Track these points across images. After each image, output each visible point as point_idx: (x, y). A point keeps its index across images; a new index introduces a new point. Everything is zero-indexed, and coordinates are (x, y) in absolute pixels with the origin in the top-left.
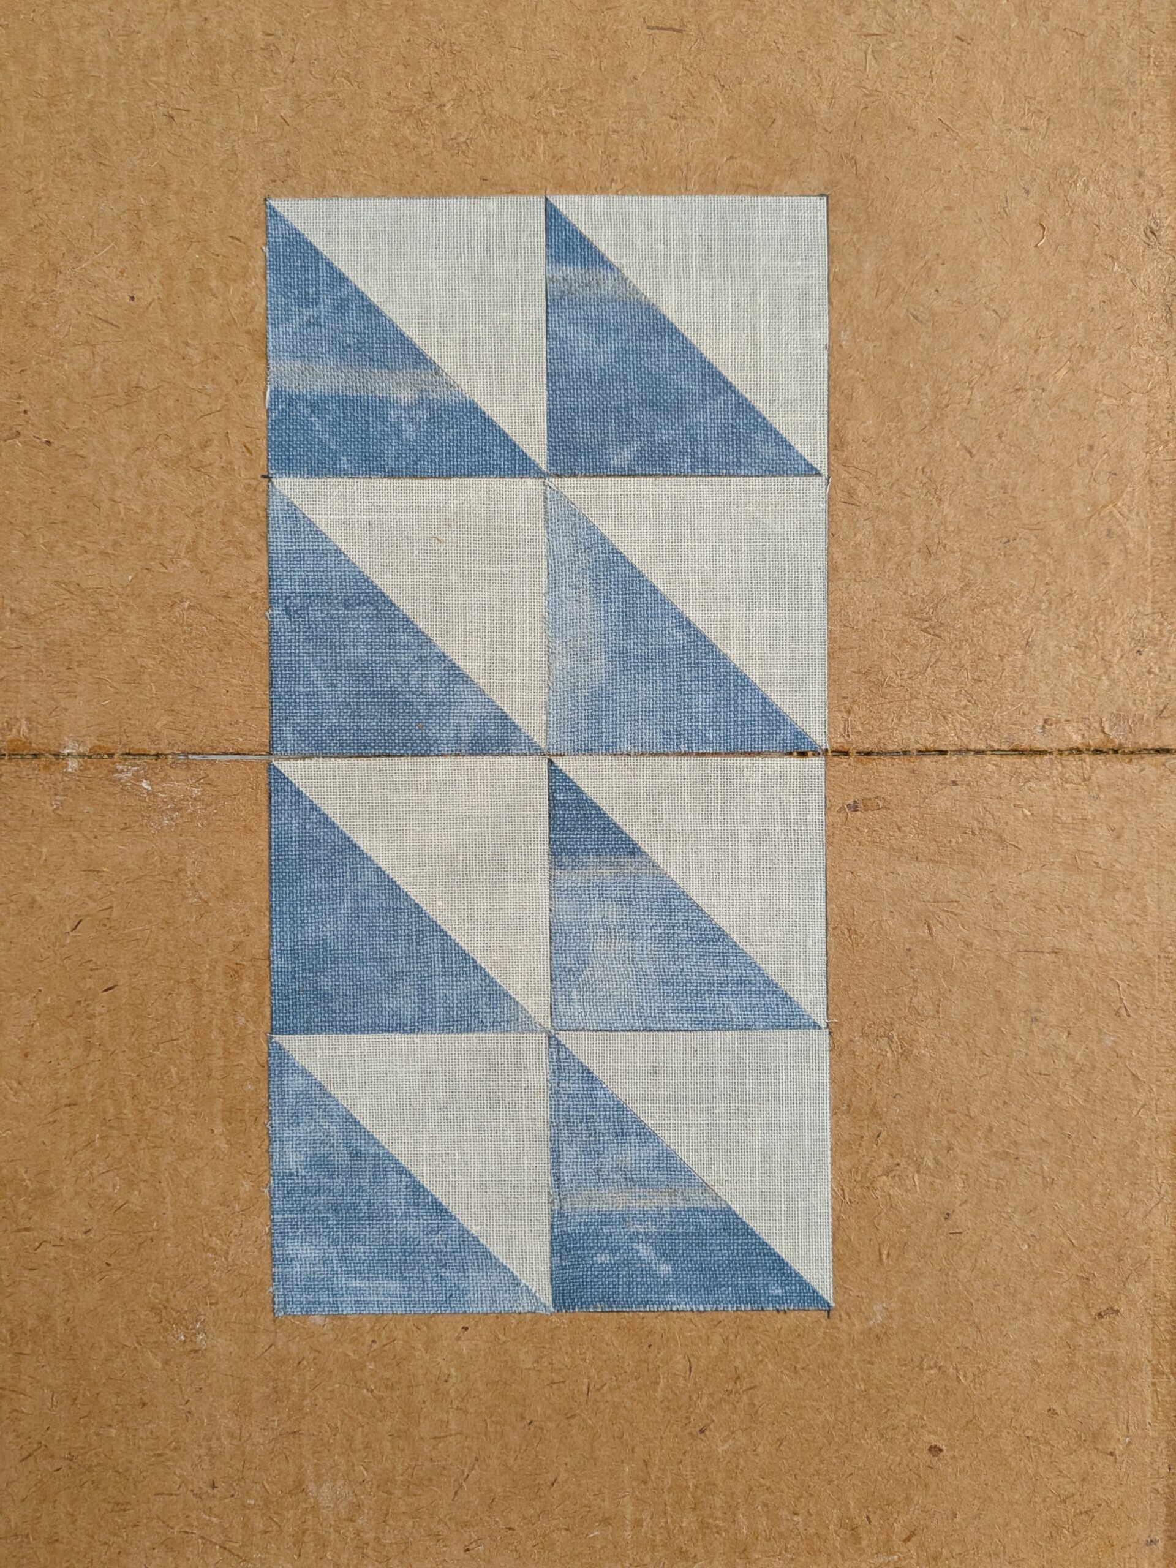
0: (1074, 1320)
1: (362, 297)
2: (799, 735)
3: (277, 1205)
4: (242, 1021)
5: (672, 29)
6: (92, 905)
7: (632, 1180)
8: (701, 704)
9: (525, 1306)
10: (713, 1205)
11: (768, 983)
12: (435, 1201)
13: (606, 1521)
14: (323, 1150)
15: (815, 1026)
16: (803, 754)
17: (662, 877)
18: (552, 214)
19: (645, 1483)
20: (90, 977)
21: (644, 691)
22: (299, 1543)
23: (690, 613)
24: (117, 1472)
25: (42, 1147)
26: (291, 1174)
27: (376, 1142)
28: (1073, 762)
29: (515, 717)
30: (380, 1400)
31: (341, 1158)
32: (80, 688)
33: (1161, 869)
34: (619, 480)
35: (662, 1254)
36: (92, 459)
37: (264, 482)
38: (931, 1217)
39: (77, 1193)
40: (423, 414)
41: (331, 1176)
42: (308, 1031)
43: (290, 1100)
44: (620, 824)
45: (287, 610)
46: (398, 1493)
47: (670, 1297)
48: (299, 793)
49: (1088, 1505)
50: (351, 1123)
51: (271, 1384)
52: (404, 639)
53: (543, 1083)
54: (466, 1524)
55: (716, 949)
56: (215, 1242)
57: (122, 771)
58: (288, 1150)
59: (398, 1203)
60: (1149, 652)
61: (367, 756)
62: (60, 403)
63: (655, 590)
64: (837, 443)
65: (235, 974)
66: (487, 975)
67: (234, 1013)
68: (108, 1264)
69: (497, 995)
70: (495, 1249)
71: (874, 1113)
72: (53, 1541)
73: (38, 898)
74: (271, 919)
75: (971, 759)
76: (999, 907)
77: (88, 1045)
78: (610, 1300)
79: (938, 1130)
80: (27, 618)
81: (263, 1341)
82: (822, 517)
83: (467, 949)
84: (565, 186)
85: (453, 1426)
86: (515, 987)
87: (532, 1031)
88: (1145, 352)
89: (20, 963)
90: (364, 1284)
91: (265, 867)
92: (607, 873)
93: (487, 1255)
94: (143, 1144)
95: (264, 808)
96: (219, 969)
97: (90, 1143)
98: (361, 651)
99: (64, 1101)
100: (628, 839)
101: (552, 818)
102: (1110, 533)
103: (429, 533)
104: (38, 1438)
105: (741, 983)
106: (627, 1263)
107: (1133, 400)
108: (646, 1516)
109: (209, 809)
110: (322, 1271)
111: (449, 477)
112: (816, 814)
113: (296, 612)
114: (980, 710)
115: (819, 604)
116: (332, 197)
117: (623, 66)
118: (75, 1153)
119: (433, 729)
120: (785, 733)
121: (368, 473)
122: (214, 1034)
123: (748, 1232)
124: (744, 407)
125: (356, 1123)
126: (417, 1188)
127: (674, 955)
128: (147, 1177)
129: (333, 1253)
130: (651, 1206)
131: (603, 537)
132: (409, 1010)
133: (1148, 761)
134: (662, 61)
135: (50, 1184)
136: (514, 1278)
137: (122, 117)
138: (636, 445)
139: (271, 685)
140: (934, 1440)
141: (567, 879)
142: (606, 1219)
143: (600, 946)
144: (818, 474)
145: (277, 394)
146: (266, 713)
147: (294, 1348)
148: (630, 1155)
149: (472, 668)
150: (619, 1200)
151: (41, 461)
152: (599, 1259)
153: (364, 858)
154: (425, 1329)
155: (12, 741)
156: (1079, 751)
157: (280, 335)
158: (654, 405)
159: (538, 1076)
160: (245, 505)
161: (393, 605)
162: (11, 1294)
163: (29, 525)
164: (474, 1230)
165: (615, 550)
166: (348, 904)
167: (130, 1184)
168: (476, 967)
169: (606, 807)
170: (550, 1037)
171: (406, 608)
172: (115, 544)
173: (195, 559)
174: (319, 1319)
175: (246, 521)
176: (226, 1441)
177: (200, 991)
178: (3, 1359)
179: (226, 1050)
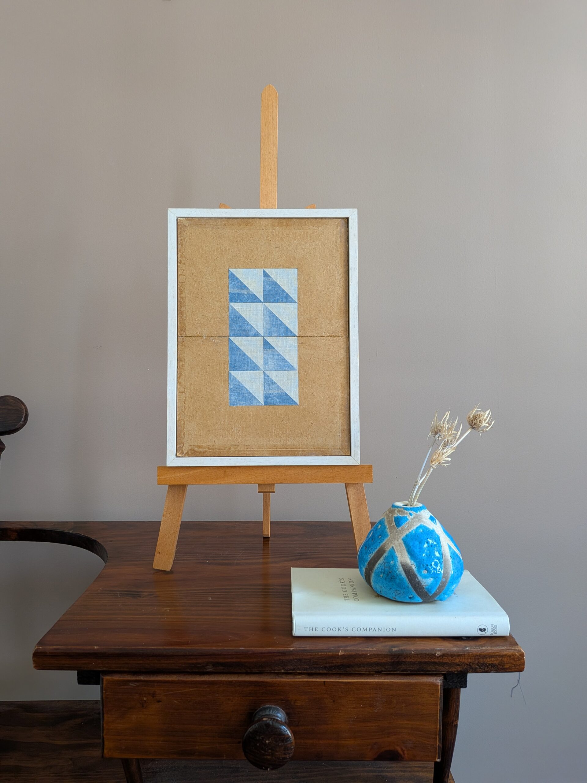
0: (329, 407)
1: (241, 281)
2: (294, 334)
3: (230, 392)
4: (225, 369)
5: (278, 248)
6: (207, 355)
7: (274, 389)
8: (282, 330)
9: (261, 405)
10: (284, 392)
11: (291, 365)
12: (249, 392)
13: (270, 432)
14: (235, 385)
15: (296, 370)
16: (295, 337)
17: (277, 352)
18: (264, 271)
19: (275, 427)
20: (207, 364)
22: (232, 436)
23: (281, 319)
24: (209, 426)
25: (200, 385)
26: (231, 388)
27: (242, 384)
28: (328, 338)
29: (259, 332)
30: (242, 417)
31: (238, 386)
32: (206, 328)
33: (339, 351)
34: (272, 303)
35: (277, 398)
36: (207, 300)
37: (228, 303)
38: (311, 394)
39: (205, 391)
40: (248, 295)
41: (236, 389)
42: (233, 371)
43: (231, 379)
44: (272, 345)
45: (231, 319)
46: (244, 429)
47: (278, 404)
48: (232, 341)
49: (331, 430)
51: (229, 415)
52: (245, 322)
53: (263, 377)
54: (253, 433)
55: (284, 361)
56: (222, 397)
57: (211, 339)
58: (231, 385)
59: (245, 392)
60: (337, 324)
61: (241, 337)
62: (203, 294)
63: (277, 317)
64: (299, 299)
65: (224, 364)
66: (256, 364)
68: (208, 400)
69: (257, 366)
70: (257, 398)
71: (304, 381)
72: (200, 435)
73: (200, 354)
74: (229, 357)
75: (315, 337)
76: (319, 355)
77: (206, 372)
78: (271, 404)
79: (312, 382)
80: (199, 320)
81: (228, 409)
82: (297, 308)
83: (253, 361)
84: (265, 268)
85: (251, 420)
86: (259, 365)
87: (261, 371)
88: (337, 287)
89: (198, 362)
90: (240, 402)
91: (228, 351)
92: (271, 351)
93: (256, 398)
94: (213, 385)
95: (228, 343)
96: (223, 363)
97: (206, 385)
98: (240, 324)
99: (203, 379)
100: (273, 347)
101: (264, 345)
102: (332, 309)
103: (249, 309)
104: (199, 422)
105: (287, 365)
106: (273, 399)
107: (335, 293)
108: (276, 432)
109: (221, 343)
110: (235, 400)
111: (251, 303)
112: (296, 344)
114: (316, 331)
115: (297, 319)
116: (237, 269)
117: (272, 252)
118: (204, 386)
119: (249, 334)
120: (293, 334)
121: (241, 302)
122: (222, 371)
123: (288, 395)
124: (287, 294)
125: (240, 382)
126: (247, 390)
127: (279, 361)
128: (213, 389)
129: (237, 398)
130: (276, 392)
131: (270, 310)
132: (246, 368)
133: (337, 337)
134: (277, 252)
135: (201, 390)
136: (259, 401)
137: (211, 258)
138: (274, 299)
139: (229, 328)
140: (312, 422)
141: (266, 352)
142: (271, 394)
143: (270, 360)
144: (296, 302)
145: (230, 293)
146: (228, 332)
147: (231, 410)
148: (274, 386)
149: (254, 326)
150: (273, 392)
151: (201, 300)
152: (270, 399)
153: (241, 349)
154: (248, 408)
155: (197, 335)
156: (328, 336)
157: (231, 286)
158: (276, 294)
159: (262, 376)
160: (226, 306)
161: (244, 318)
162: (196, 404)
163: (199, 308)
164: (254, 395)
165: (272, 312)
166: (238, 355)
167: (211, 390)
168: (254, 363)
169: (270, 343)
170: (264, 371)
171: (246, 319)
172: (210, 311)
173: (220, 313)
174: (235, 407)
175: (226, 308)
176: (223, 423)
177: (220, 366)
178: (195, 412)
179: (224, 373)
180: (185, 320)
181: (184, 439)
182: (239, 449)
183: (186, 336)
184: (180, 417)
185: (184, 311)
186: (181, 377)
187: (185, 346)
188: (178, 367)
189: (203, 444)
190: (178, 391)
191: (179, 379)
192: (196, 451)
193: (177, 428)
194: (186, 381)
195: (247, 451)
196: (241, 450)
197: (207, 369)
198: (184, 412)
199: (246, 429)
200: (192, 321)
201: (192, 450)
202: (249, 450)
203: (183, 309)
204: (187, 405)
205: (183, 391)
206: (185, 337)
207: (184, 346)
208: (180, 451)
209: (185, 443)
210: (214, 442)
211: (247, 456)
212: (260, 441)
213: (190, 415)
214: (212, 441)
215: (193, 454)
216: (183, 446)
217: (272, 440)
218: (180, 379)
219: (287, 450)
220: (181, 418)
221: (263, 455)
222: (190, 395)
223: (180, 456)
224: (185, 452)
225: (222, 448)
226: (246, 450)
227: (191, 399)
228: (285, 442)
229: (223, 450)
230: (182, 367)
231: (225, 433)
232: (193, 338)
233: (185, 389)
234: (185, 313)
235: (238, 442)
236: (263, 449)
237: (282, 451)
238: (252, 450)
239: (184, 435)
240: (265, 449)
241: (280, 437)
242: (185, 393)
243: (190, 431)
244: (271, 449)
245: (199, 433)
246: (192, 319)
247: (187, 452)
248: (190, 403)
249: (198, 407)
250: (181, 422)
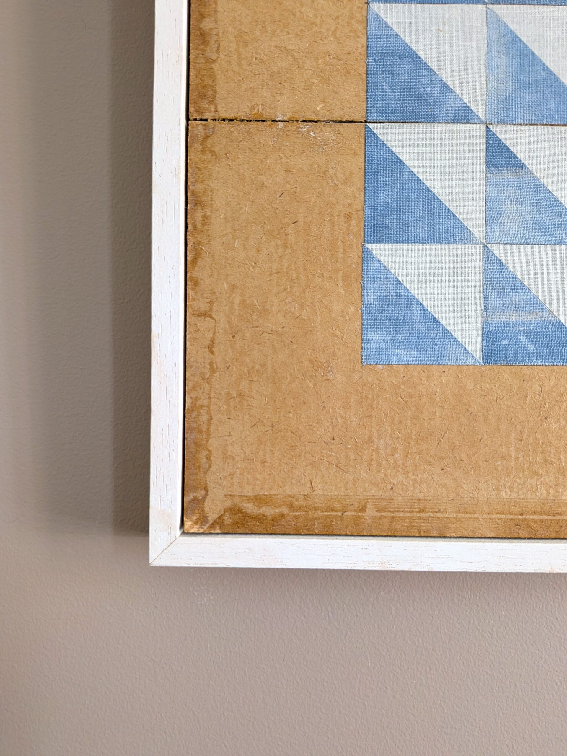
3: (365, 317)
4: (351, 237)
6: (288, 186)
7: (518, 308)
8: (552, 104)
9: (470, 362)
10: (553, 319)
12: (433, 316)
13: (503, 458)
14: (385, 294)
17: (535, 178)
19: (521, 441)
20: (287, 217)
21: (528, 97)
22: (369, 465)
23: (548, 64)
24: (292, 432)
25: (265, 291)
26: (371, 304)
27: (408, 290)
29: (472, 107)
30: (406, 402)
31: (392, 297)
32: (285, 92)
34: (519, 6)
35: (531, 340)
37: (366, 5)
39: (279, 311)
41: (388, 305)
42: (379, 242)
43: (371, 272)
44: (517, 154)
45: (374, 59)
46: (413, 443)
47: (534, 359)
48: (378, 138)
50: (398, 282)
51: (359, 395)
52: (425, 72)
53: (481, 266)
54: (442, 458)
55: (557, 209)
56: (338, 332)
57: (302, 128)
58: (370, 293)
59: (416, 316)
61: (408, 123)
63: (533, 54)
65: (348, 217)
66: (458, 219)
67: (348, 234)
68: (292, 342)
69: (462, 228)
70: (458, 337)
72: (263, 462)
73: (265, 182)
74: (365, 193)
77: (285, 246)
78: (506, 360)
80: (262, 61)
81: (356, 376)
83: (449, 207)
85: (437, 414)
86: (470, 224)
87: (477, 244)
89: (256, 211)
90: (401, 351)
91: (363, 171)
92: (511, 176)
93: (455, 340)
94: (308, 290)
95: (363, 145)
96: (342, 215)
97: (285, 289)
98: (407, 76)
99: (274, 271)
100: (520, 161)
101: (487, 151)
103: (436, 27)
104: (259, 417)
106: (516, 344)
108: (521, 456)
109: (339, 145)
110: (383, 346)
111: (445, 4)
113: (378, 60)
118: (278, 293)
119: (437, 111)
122: (340, 243)
125: (400, 282)
126: (425, 311)
127: (539, 212)
128: (309, 304)
129: (388, 338)
130: (526, 320)
131: (511, 30)
132: (423, 235)
135: (268, 307)
136: (466, 349)
139: (367, 91)
141: (493, 178)
142: (507, 325)
143: (507, 208)
146: (365, 103)
147: (370, 379)
148: (519, 298)
149: (454, 85)
150: (512, 317)
152: (503, 342)
153: (406, 168)
154: (426, 372)
155: (255, 114)
159: (479, 263)
160: (358, 15)
161: (420, 58)
162: (249, 355)
163: (264, 22)
164: (449, 328)
165: (517, 37)
166: (398, 187)
167: (302, 307)
168: (453, 215)
169: (510, 148)
170: (484, 246)
171: (426, 59)
172: (301, 30)
173: (335, 38)
174: (380, 367)
175: (358, 22)
176: (339, 419)
177: (333, 224)
178: (245, 383)
179: (344, 250)
180: (214, 61)
181: (209, 473)
182: (393, 512)
183: (216, 116)
184: (197, 399)
185: (211, 29)
186: (200, 262)
187: (213, 152)
188: (190, 227)
189: (273, 492)
190: (189, 311)
191: (193, 267)
192: (247, 515)
193: (186, 435)
194: (215, 275)
195: (420, 518)
196: (401, 515)
197: (287, 235)
198: (209, 384)
199: (418, 444)
200: (240, 65)
201: (235, 510)
202: (428, 515)
203: (207, 24)
204: (218, 360)
205: (208, 309)
206: (214, 120)
207: (211, 152)
208: (193, 513)
209: (211, 485)
210: (308, 485)
211: (422, 534)
212: (465, 486)
213: (228, 393)
214: (303, 481)
215: (237, 523)
216: (204, 498)
217: (508, 485)
218: (197, 269)
219: (558, 517)
220: (199, 403)
221: (476, 535)
222: (229, 322)
223: (195, 530)
224: (212, 516)
225: (337, 506)
226: (418, 515)
227: (234, 337)
228: (552, 491)
229: (340, 514)
230: (204, 225)
231: (347, 456)
232: (242, 125)
233: (211, 302)
234: (214, 38)
235: (392, 489)
236: (475, 513)
237: (542, 521)
238: (438, 515)
239: (208, 458)
240: (482, 513)
241: (536, 473)
242: (211, 316)
243: (230, 448)
244: (502, 513)
245: (261, 453)
246: (239, 58)
247: (220, 517)
248: (230, 351)
249: (257, 367)
250: (199, 414)
